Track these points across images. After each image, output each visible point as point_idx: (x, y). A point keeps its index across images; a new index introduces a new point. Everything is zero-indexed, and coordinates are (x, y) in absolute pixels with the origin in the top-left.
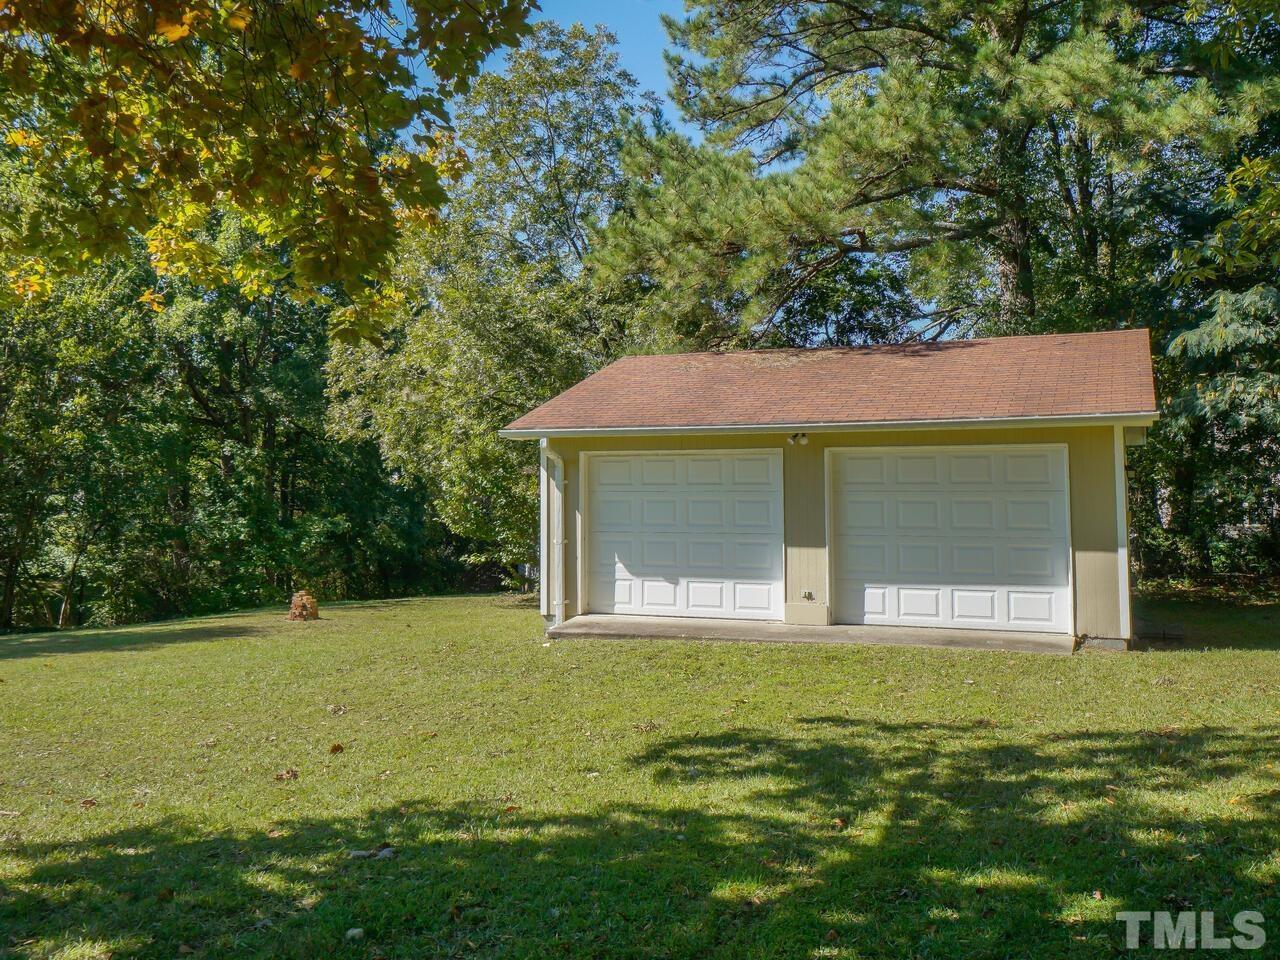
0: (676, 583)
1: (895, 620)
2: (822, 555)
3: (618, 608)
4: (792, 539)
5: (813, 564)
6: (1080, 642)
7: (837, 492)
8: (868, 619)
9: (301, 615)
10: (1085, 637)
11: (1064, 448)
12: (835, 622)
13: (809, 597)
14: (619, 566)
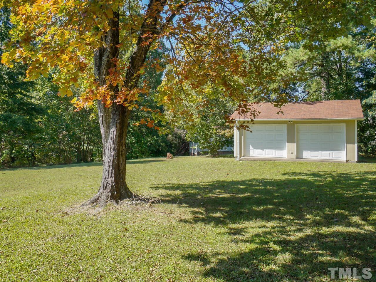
0: (263, 150)
1: (309, 158)
2: (295, 145)
3: (250, 155)
4: (288, 142)
5: (293, 146)
6: (347, 161)
7: (298, 132)
8: (304, 157)
9: (170, 158)
10: (348, 161)
11: (345, 124)
12: (297, 158)
13: (292, 153)
14: (251, 147)
